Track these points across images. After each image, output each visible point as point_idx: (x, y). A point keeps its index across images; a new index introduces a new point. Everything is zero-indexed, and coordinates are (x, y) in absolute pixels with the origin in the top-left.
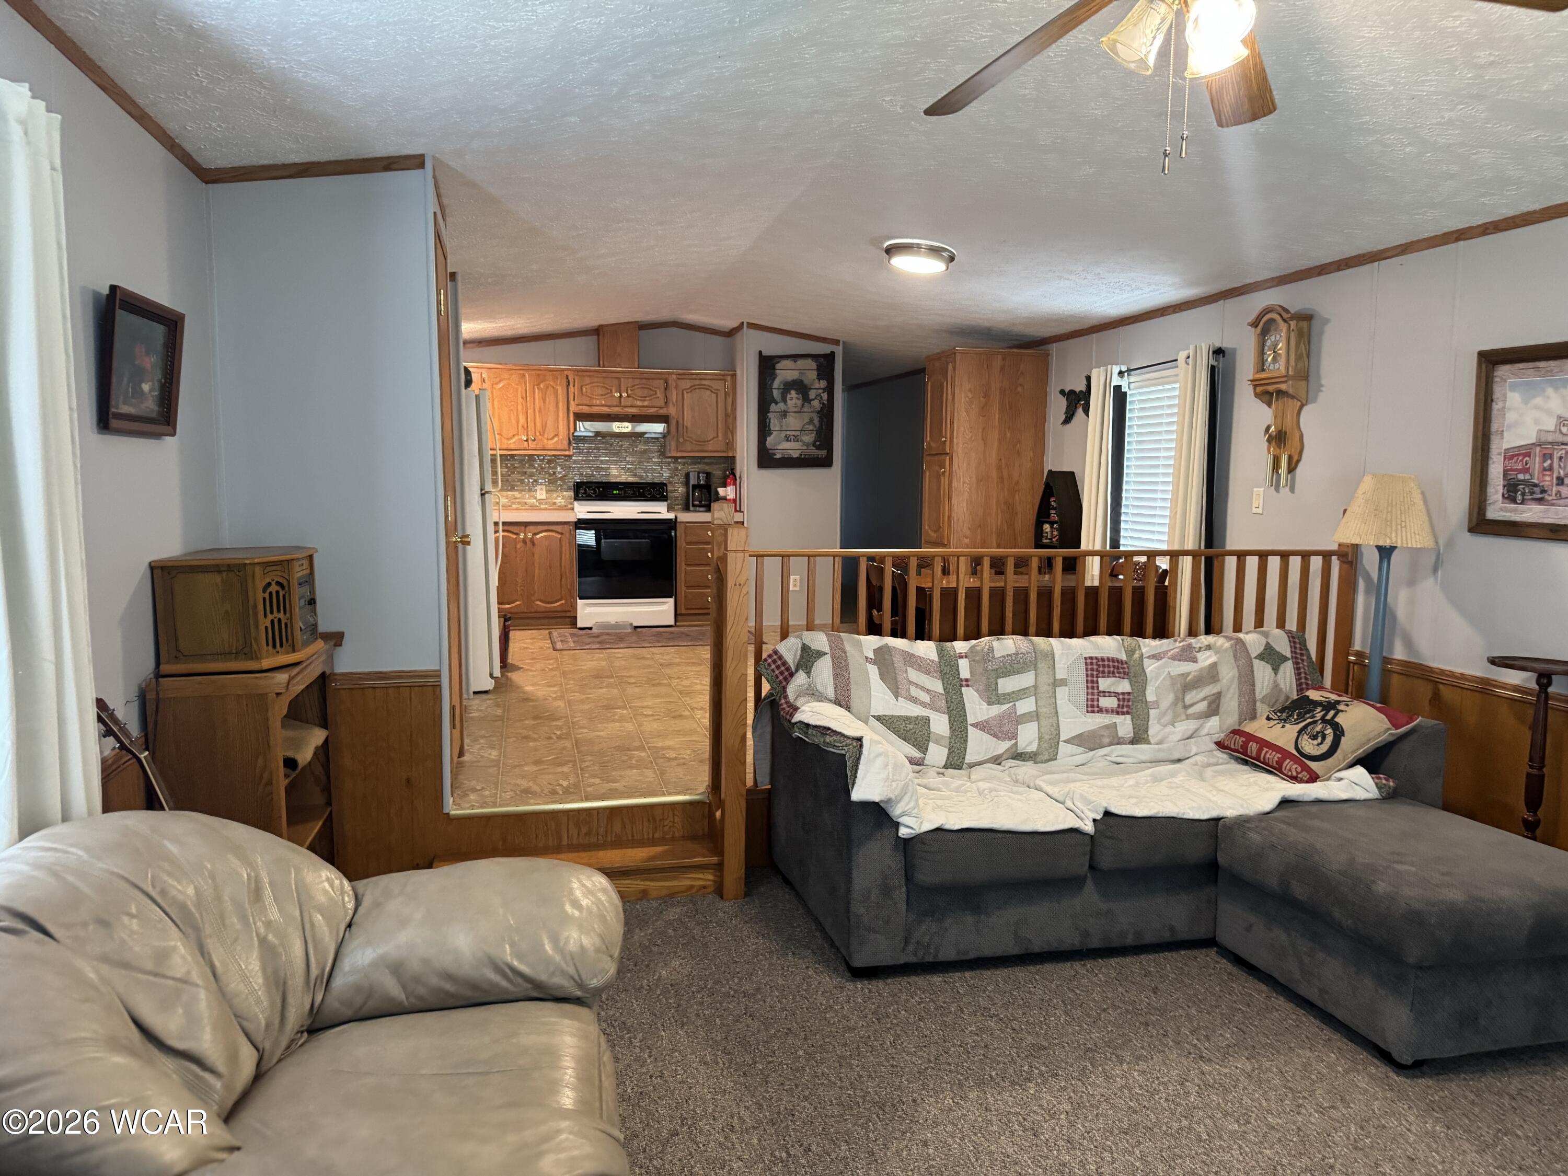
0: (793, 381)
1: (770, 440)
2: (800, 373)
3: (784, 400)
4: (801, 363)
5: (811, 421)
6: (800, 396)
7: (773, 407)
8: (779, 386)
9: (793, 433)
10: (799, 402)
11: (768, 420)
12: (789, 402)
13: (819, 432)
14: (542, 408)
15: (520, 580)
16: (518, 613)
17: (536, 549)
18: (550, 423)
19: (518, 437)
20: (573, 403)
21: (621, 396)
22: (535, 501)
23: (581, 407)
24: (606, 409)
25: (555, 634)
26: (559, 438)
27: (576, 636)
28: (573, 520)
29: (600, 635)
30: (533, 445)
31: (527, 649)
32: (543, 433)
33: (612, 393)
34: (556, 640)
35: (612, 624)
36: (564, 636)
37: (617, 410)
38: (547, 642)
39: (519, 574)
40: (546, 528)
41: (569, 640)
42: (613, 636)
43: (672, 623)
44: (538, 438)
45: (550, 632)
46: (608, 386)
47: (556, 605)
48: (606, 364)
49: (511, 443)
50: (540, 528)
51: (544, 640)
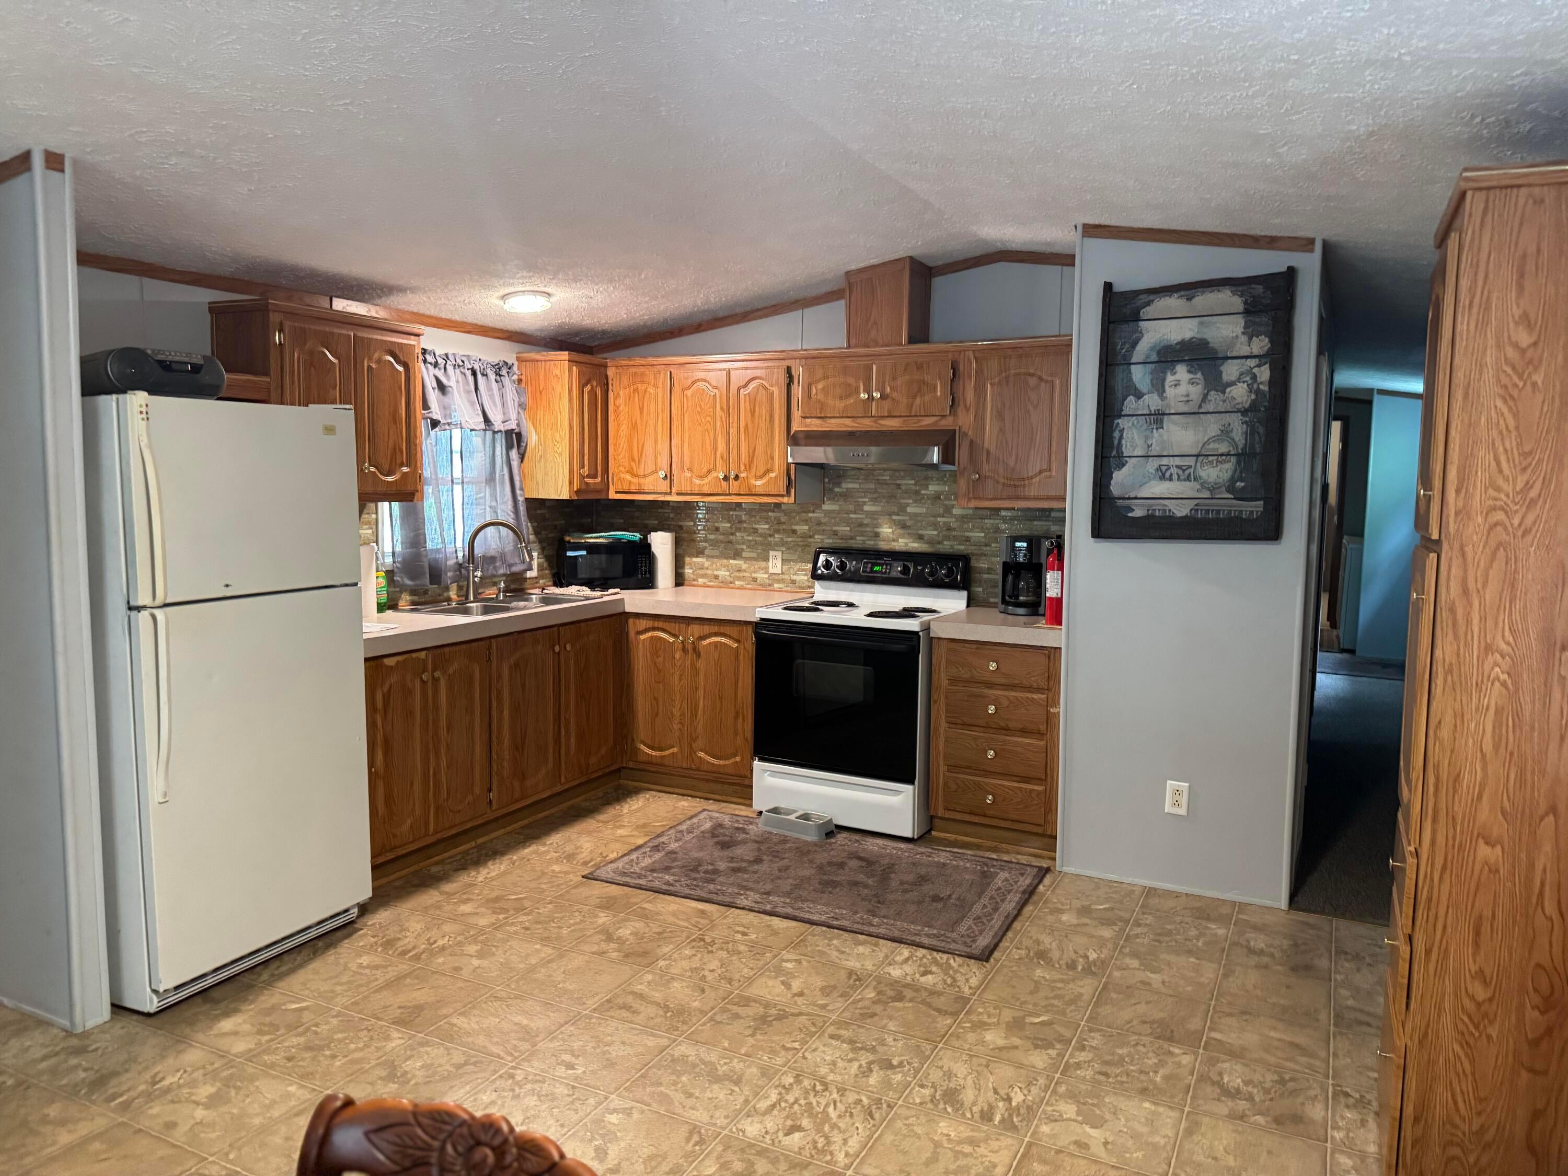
0: (1182, 343)
1: (1120, 480)
2: (1201, 323)
3: (1159, 387)
4: (1205, 300)
5: (1226, 432)
6: (1199, 375)
7: (1130, 404)
8: (1148, 357)
9: (1178, 461)
10: (1196, 391)
11: (1116, 434)
12: (1170, 392)
13: (1244, 457)
14: (750, 425)
15: (677, 713)
16: (673, 767)
17: (701, 664)
18: (760, 450)
19: (714, 474)
20: (796, 414)
21: (871, 398)
22: (766, 576)
23: (808, 420)
24: (848, 422)
25: (695, 820)
26: (773, 475)
27: (706, 835)
28: (755, 620)
29: (744, 842)
30: (734, 486)
31: (570, 857)
32: (749, 467)
33: (858, 393)
34: (656, 842)
35: (792, 817)
36: (689, 832)
37: (866, 424)
38: (640, 842)
39: (677, 702)
40: (715, 629)
41: (674, 846)
42: (759, 850)
43: (909, 834)
44: (742, 475)
45: (701, 812)
46: (851, 380)
47: (727, 762)
48: (853, 342)
49: (705, 484)
50: (707, 629)
51: (646, 835)
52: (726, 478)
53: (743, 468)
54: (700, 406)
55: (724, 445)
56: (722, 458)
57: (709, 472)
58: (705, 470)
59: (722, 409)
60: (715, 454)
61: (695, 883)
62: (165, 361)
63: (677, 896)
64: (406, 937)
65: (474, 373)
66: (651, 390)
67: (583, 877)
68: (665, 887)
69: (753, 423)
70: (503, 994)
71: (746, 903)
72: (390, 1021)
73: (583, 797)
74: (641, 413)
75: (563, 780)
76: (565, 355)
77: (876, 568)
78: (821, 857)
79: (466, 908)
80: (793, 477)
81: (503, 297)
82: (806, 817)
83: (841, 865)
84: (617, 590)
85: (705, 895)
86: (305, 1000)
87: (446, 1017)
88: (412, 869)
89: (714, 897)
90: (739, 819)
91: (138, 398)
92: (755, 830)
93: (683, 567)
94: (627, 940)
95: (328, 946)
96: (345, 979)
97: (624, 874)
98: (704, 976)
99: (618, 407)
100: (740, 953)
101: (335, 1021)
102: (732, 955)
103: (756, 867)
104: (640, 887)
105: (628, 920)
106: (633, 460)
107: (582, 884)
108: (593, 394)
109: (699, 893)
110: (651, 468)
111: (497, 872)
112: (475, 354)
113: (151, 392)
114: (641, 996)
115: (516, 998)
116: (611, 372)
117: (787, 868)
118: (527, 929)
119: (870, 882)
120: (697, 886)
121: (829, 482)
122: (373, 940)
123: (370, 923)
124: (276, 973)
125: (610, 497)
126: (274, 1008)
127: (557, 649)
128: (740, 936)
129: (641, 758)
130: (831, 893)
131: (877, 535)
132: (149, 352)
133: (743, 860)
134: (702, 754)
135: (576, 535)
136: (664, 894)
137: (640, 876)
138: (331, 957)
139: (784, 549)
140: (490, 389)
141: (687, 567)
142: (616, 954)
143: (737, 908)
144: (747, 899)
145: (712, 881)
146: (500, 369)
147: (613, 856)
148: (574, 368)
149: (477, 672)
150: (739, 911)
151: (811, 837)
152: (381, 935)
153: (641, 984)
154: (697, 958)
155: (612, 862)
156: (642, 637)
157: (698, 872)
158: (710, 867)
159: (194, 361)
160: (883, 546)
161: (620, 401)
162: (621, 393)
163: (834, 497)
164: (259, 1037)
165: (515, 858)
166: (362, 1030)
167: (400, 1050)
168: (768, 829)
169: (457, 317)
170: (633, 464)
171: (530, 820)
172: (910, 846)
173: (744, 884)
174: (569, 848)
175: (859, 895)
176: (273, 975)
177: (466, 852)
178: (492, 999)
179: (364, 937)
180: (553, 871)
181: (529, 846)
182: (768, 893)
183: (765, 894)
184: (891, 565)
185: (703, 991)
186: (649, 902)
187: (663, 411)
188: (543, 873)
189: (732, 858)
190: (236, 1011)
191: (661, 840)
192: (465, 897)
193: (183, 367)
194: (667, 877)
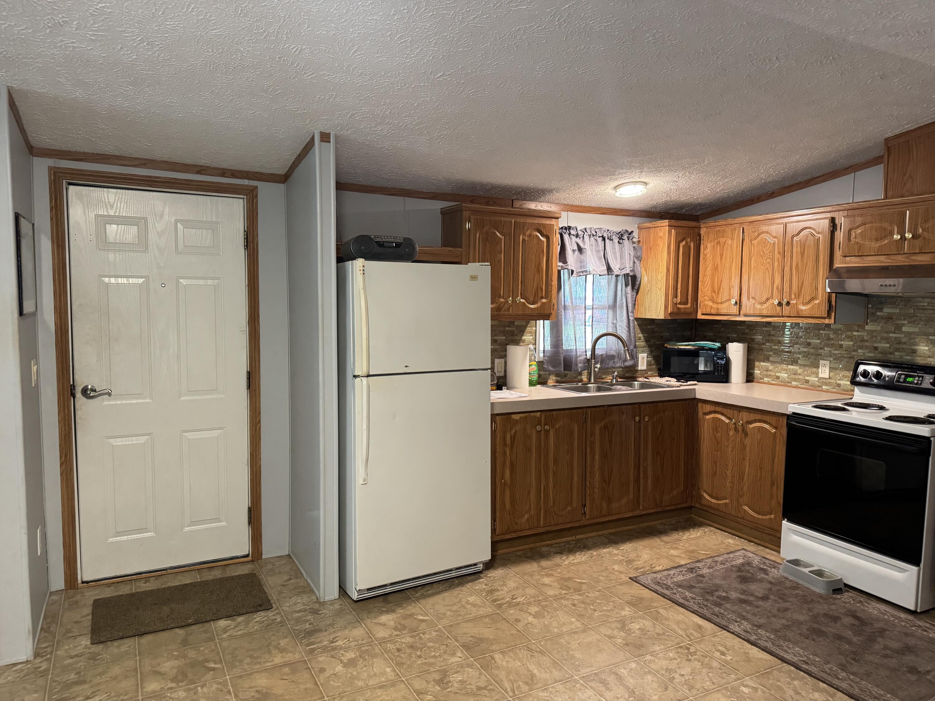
14: (800, 265)
15: (729, 473)
16: (725, 513)
17: (748, 441)
18: (807, 284)
19: (771, 301)
20: (838, 254)
21: (903, 238)
22: (816, 379)
23: (847, 258)
24: (882, 258)
25: (731, 555)
26: (817, 302)
27: (734, 569)
28: (788, 413)
29: (761, 581)
30: (787, 310)
31: (630, 562)
32: (798, 296)
33: (892, 234)
34: (694, 565)
35: (806, 570)
36: (722, 563)
37: (900, 260)
38: (683, 562)
39: (730, 467)
40: (759, 417)
41: (705, 571)
42: (770, 589)
43: (912, 608)
44: (792, 302)
45: (740, 550)
46: (886, 225)
47: (764, 517)
48: (890, 194)
49: (765, 309)
50: (753, 416)
51: (690, 559)
52: (780, 304)
53: (793, 296)
54: (763, 252)
55: (780, 279)
56: (777, 288)
57: (768, 300)
58: (764, 298)
59: (779, 253)
60: (773, 286)
61: (706, 603)
62: (380, 242)
63: (687, 609)
64: (502, 590)
65: (604, 239)
66: (729, 242)
67: (630, 578)
68: (681, 601)
69: (802, 262)
70: (534, 647)
71: (737, 629)
72: (461, 644)
73: (659, 522)
74: (721, 258)
75: (641, 508)
76: (666, 222)
77: (909, 379)
78: (821, 608)
79: (546, 580)
80: (833, 303)
81: (616, 188)
82: (820, 573)
83: (836, 619)
84: (695, 382)
85: (708, 615)
86: (428, 616)
87: (492, 651)
88: (530, 546)
89: (714, 618)
90: (767, 561)
91: (359, 263)
92: (774, 573)
93: (753, 369)
94: (634, 632)
95: (461, 584)
96: (455, 608)
97: (658, 583)
98: (674, 678)
99: (706, 255)
100: (711, 668)
101: (434, 634)
102: (703, 668)
103: (761, 603)
104: (664, 596)
105: (644, 618)
106: (714, 292)
107: (626, 583)
108: (687, 248)
109: (705, 612)
110: (726, 297)
111: (579, 560)
112: (605, 227)
113: (367, 259)
114: (620, 678)
115: (539, 652)
116: (703, 232)
117: (786, 609)
118: (574, 605)
119: (855, 639)
120: (706, 606)
121: (872, 308)
122: (484, 587)
123: (489, 576)
124: (425, 594)
125: (698, 318)
126: (411, 615)
127: (637, 419)
128: (719, 654)
129: (703, 502)
130: (813, 640)
131: (914, 352)
132: (373, 237)
133: (752, 595)
134: (746, 508)
135: (672, 343)
136: (679, 605)
137: (668, 588)
138: (456, 592)
139: (832, 359)
140: (614, 248)
141: (756, 369)
142: (620, 641)
143: (729, 631)
144: (739, 626)
145: (719, 605)
146: (622, 235)
147: (658, 568)
148: (673, 230)
149: (576, 428)
150: (728, 634)
151: (819, 589)
152: (490, 585)
153: (625, 669)
154: (675, 662)
155: (655, 573)
156: (707, 417)
157: (712, 596)
158: (724, 594)
159: (398, 241)
160: (920, 361)
161: (708, 250)
162: (709, 245)
163: (876, 320)
164: (393, 631)
165: (595, 553)
166: (444, 645)
167: (455, 666)
168: (786, 575)
169: (594, 205)
170: (714, 294)
171: (617, 530)
172: (910, 617)
173: (744, 614)
174: (632, 556)
175: (838, 648)
176: (422, 595)
177: (568, 542)
178: (525, 648)
179: (481, 584)
180: (613, 569)
181: (608, 548)
182: (759, 627)
183: (756, 626)
184: (922, 377)
185: (666, 689)
186: (665, 609)
187: (736, 256)
188: (606, 569)
189: (744, 591)
190: (393, 611)
191: (698, 565)
192: (550, 572)
193: (391, 245)
194: (687, 593)
